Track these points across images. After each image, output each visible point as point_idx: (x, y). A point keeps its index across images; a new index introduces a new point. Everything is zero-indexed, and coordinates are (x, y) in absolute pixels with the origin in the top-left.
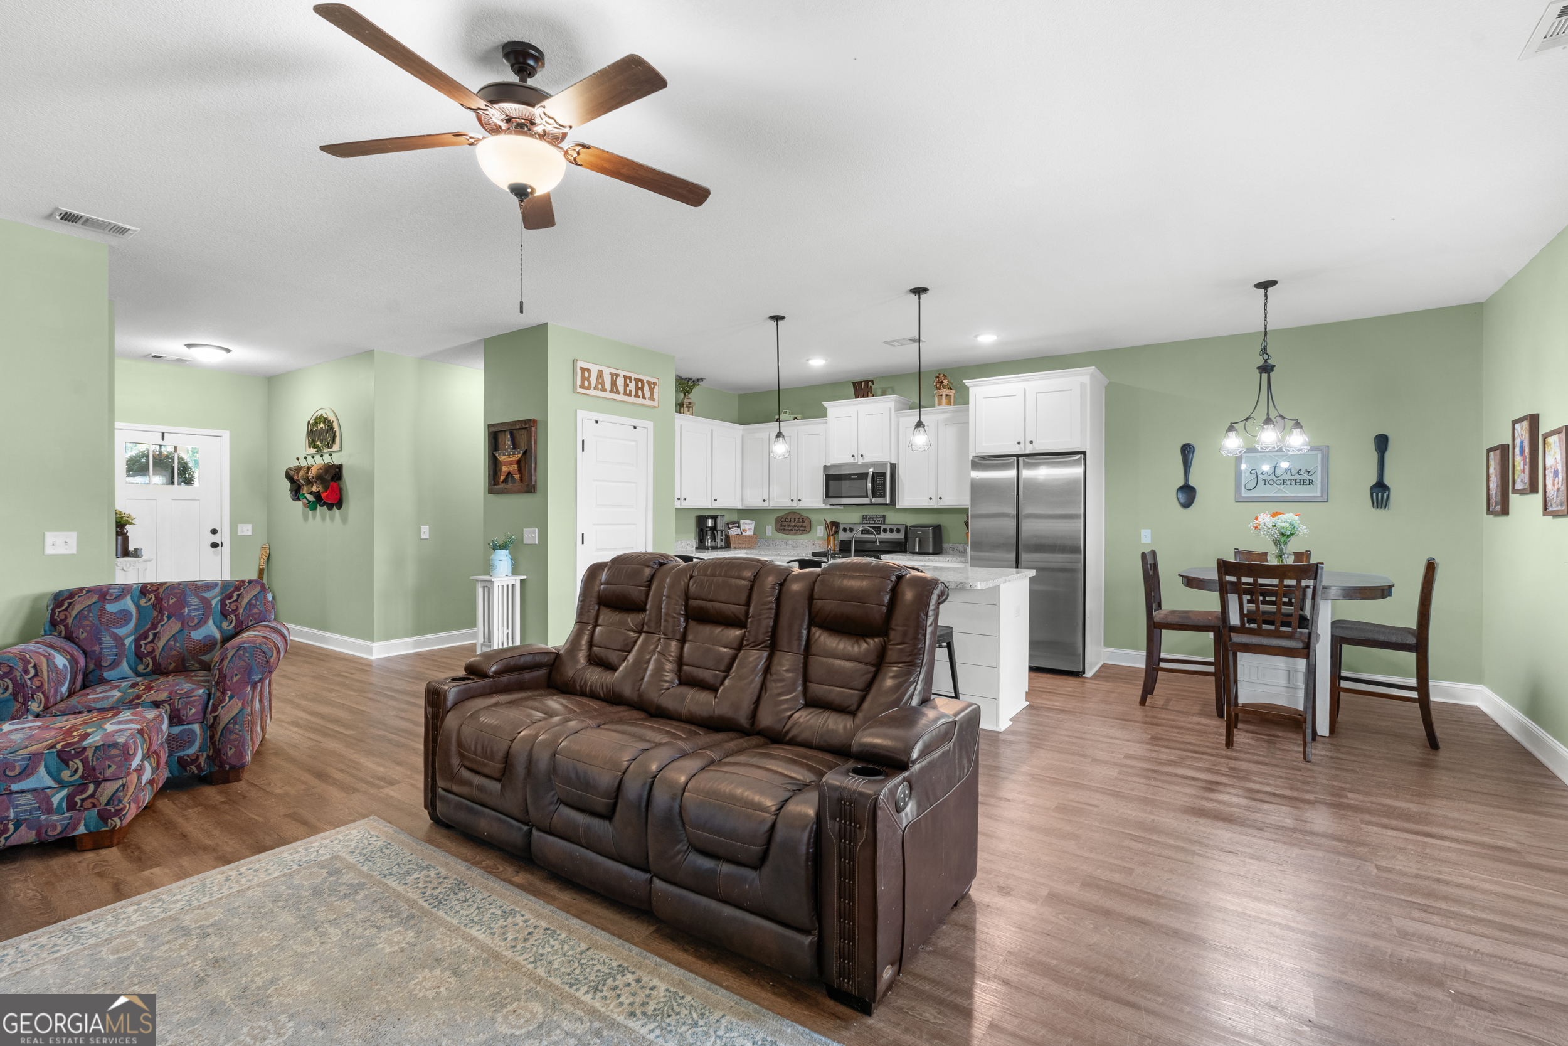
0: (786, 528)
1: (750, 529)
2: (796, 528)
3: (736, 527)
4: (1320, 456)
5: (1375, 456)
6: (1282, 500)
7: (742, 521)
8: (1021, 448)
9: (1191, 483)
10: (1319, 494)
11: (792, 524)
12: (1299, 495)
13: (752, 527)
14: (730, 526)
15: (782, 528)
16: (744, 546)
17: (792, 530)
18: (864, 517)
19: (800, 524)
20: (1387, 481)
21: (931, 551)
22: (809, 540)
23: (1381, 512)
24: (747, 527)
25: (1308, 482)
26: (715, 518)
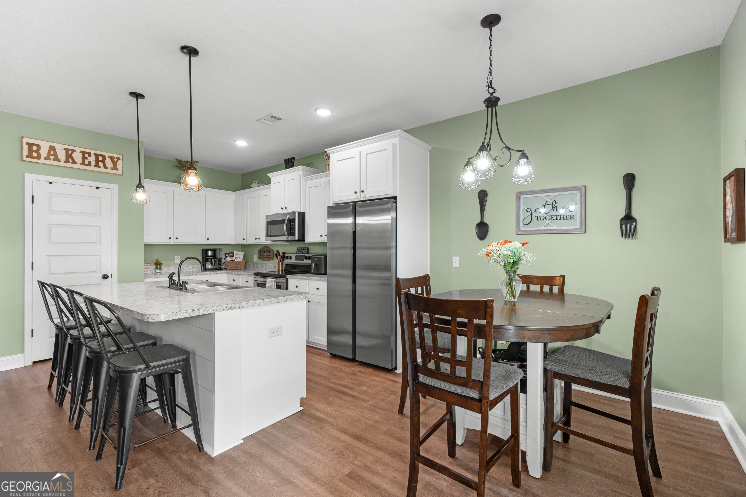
0: (263, 256)
1: (240, 257)
2: (267, 256)
3: (231, 256)
4: (579, 194)
5: (623, 192)
6: (549, 232)
7: (235, 252)
8: (357, 196)
9: (486, 221)
10: (578, 227)
11: (265, 254)
12: (563, 228)
13: (242, 256)
14: (227, 255)
15: (261, 256)
16: (235, 268)
17: (265, 258)
18: (298, 249)
19: (268, 254)
20: (634, 214)
21: (323, 272)
22: (273, 264)
23: (629, 242)
24: (238, 256)
25: (570, 217)
26: (214, 251)
